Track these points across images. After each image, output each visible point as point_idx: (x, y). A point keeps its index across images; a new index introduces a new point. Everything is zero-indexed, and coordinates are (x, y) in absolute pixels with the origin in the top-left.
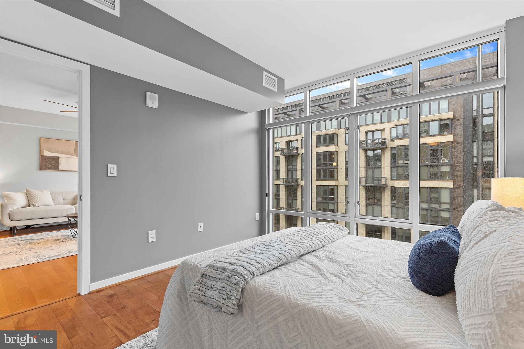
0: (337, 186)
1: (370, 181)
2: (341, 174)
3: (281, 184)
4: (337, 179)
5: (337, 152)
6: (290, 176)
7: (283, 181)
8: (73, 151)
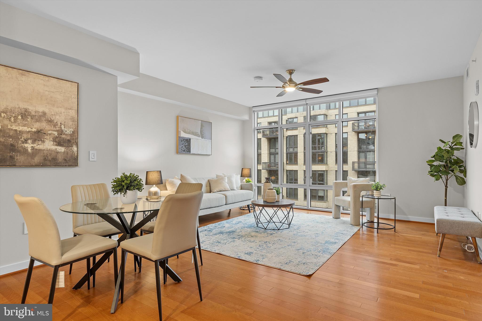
0: (327, 171)
1: (362, 165)
2: (331, 158)
3: (263, 169)
4: (327, 164)
5: (327, 134)
6: (272, 161)
7: (265, 166)
8: (199, 132)
